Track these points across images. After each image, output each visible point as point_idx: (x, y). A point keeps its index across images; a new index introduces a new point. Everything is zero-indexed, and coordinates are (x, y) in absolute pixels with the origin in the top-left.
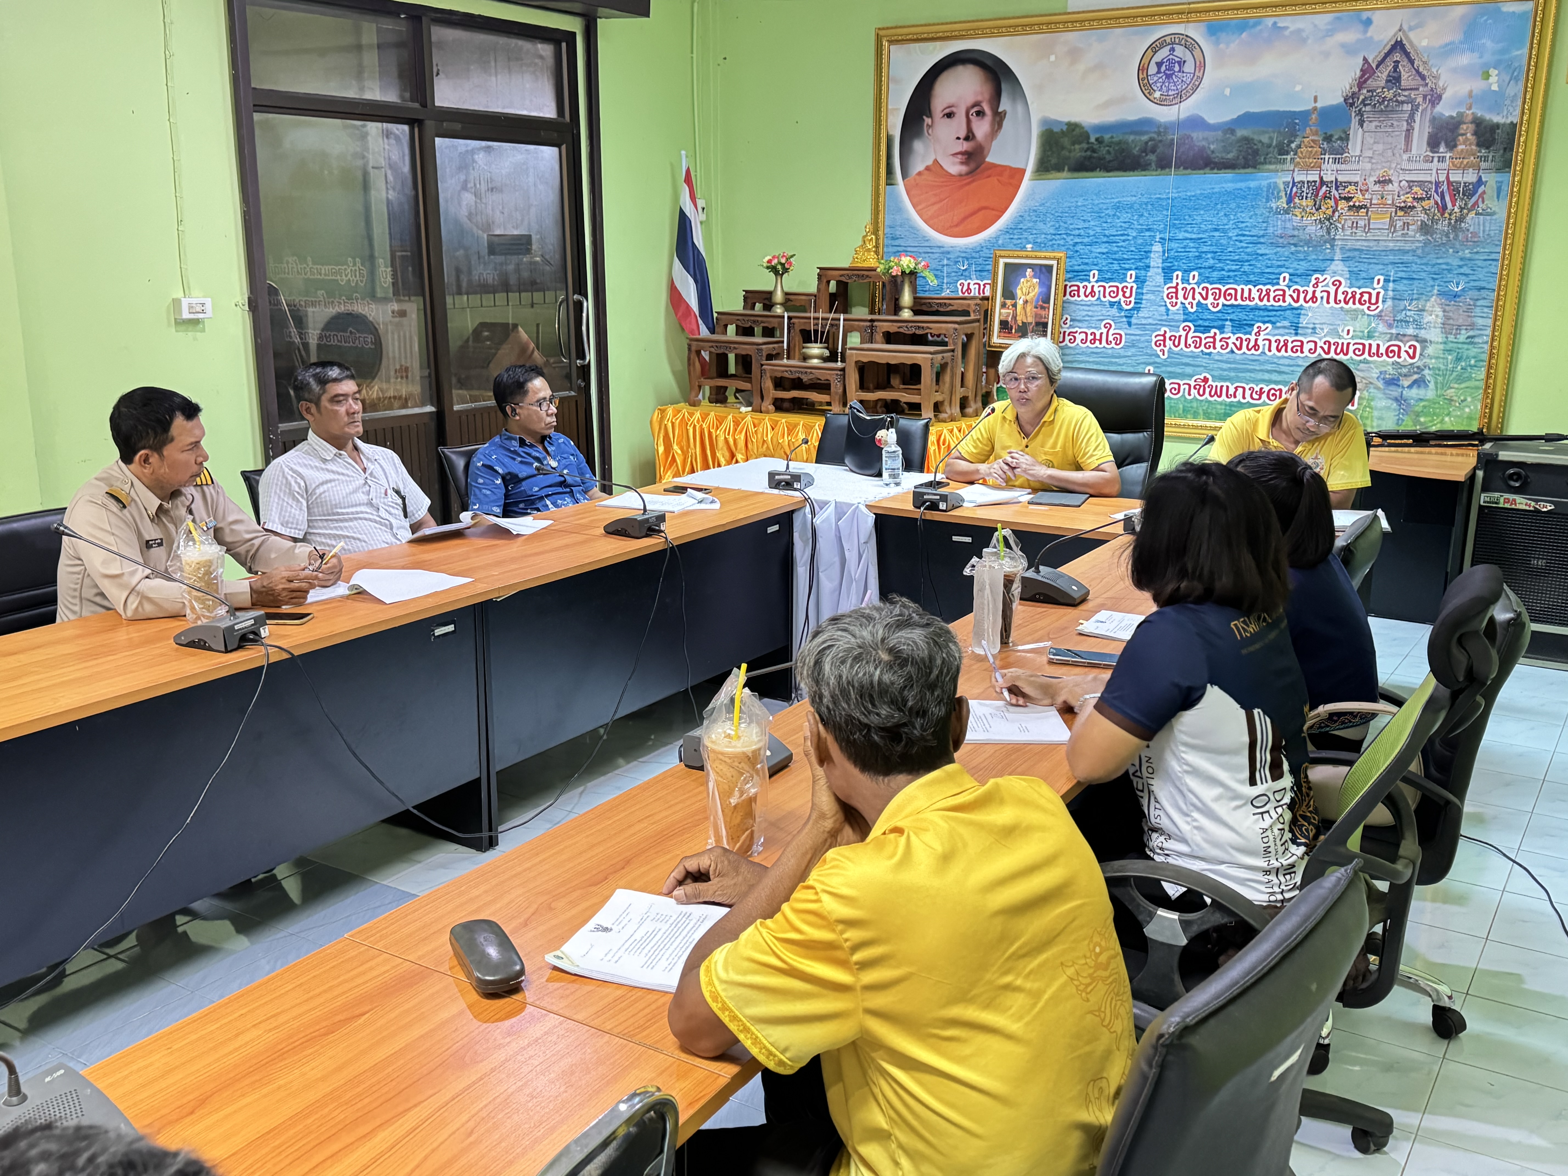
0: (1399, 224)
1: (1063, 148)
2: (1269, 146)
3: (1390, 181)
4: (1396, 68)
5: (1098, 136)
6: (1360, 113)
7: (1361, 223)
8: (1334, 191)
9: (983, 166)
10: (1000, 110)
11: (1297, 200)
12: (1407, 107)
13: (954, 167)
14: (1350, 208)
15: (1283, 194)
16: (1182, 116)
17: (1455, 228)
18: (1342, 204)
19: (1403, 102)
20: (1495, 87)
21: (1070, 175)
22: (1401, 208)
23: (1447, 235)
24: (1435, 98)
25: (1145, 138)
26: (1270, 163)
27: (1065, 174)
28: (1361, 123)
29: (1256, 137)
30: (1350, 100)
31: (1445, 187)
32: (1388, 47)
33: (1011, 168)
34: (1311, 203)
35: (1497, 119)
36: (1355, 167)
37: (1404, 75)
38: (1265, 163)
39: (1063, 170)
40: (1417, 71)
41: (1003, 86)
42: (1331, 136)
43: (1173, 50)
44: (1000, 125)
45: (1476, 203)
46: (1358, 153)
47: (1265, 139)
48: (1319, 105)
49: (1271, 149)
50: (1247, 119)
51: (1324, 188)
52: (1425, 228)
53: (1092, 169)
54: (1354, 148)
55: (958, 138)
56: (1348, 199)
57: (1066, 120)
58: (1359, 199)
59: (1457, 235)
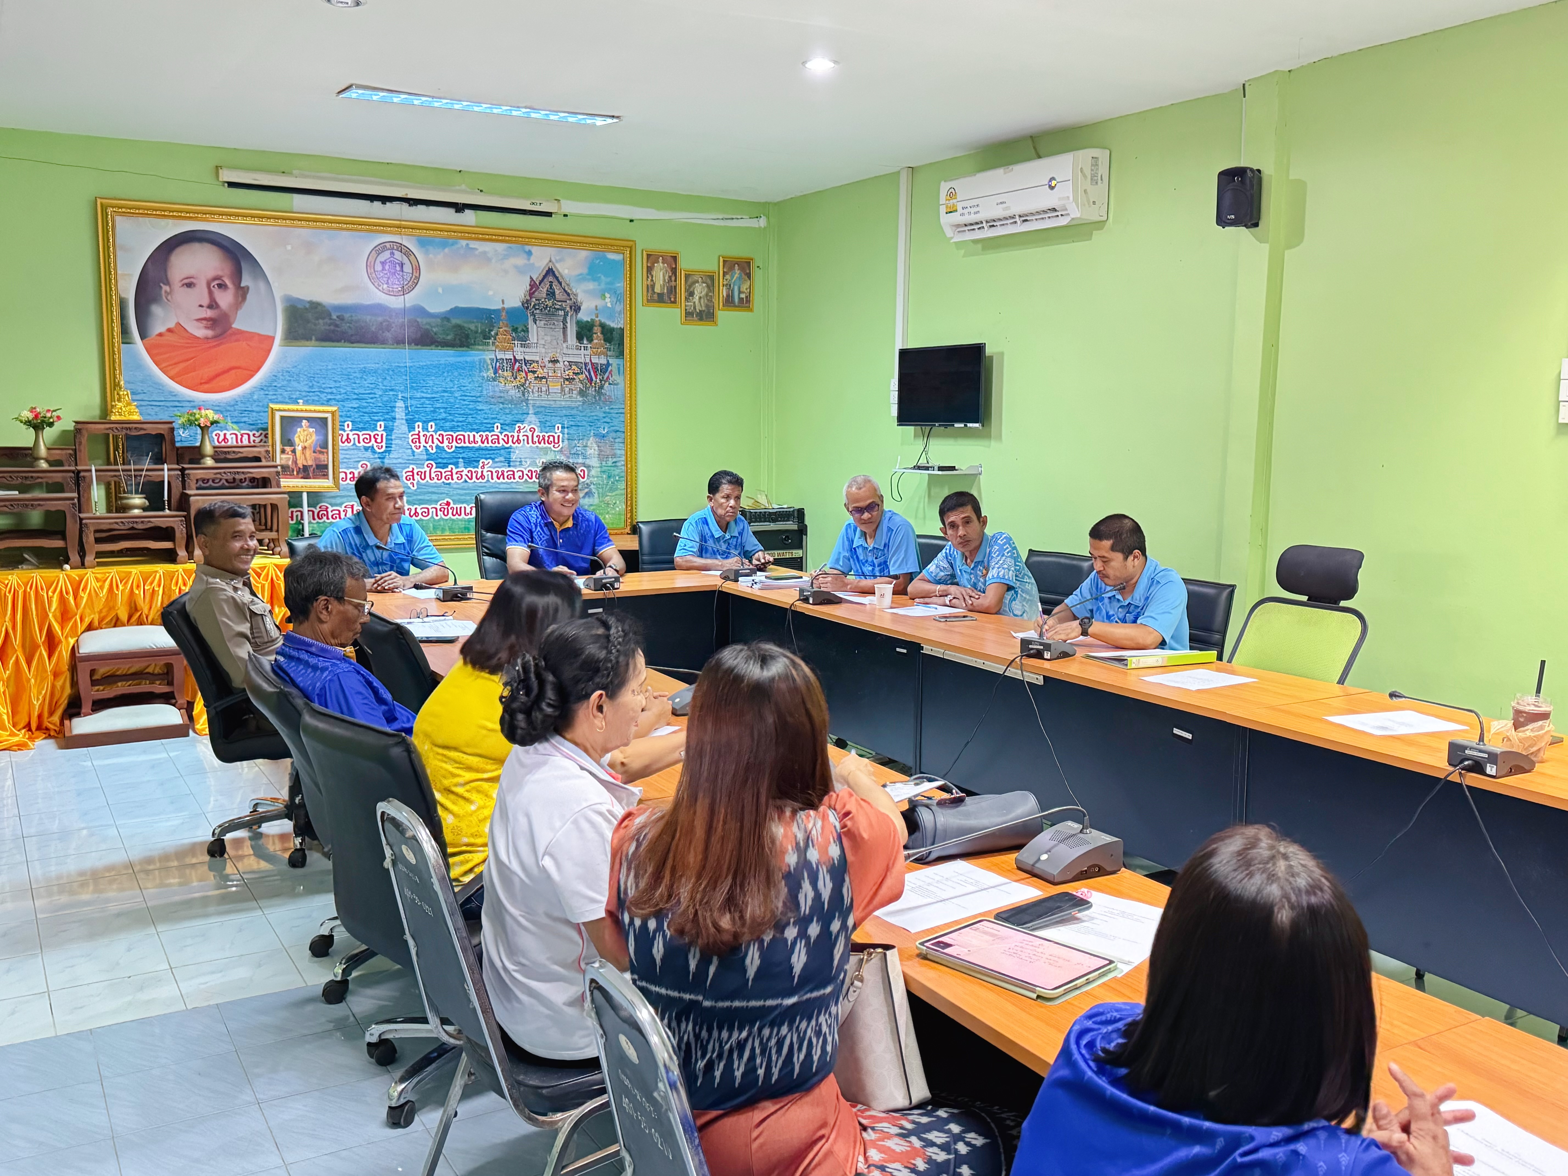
0: (567, 389)
1: (308, 322)
2: (476, 332)
3: (557, 361)
4: (551, 286)
5: (339, 314)
6: (533, 314)
7: (544, 389)
8: (524, 367)
9: (230, 332)
10: (242, 285)
11: (500, 372)
12: (561, 313)
13: (200, 331)
14: (536, 378)
15: (490, 367)
16: (407, 305)
17: (598, 393)
18: (530, 376)
19: (558, 309)
20: (609, 305)
21: (317, 343)
22: (567, 379)
23: (595, 397)
24: (577, 308)
25: (380, 319)
26: (479, 345)
27: (313, 342)
28: (535, 321)
29: (466, 325)
30: (526, 304)
31: (590, 366)
32: (545, 272)
33: (259, 335)
34: (510, 374)
35: (613, 325)
36: (534, 350)
37: (557, 292)
38: (475, 344)
39: (311, 339)
40: (564, 290)
41: (243, 265)
42: (517, 328)
43: (392, 254)
44: (244, 298)
45: (608, 377)
46: (535, 341)
47: (472, 327)
48: (506, 306)
49: (478, 335)
50: (456, 311)
51: (517, 364)
52: (582, 393)
53: (338, 341)
54: (533, 337)
55: (201, 306)
56: (534, 372)
57: (309, 299)
58: (540, 372)
59: (600, 398)
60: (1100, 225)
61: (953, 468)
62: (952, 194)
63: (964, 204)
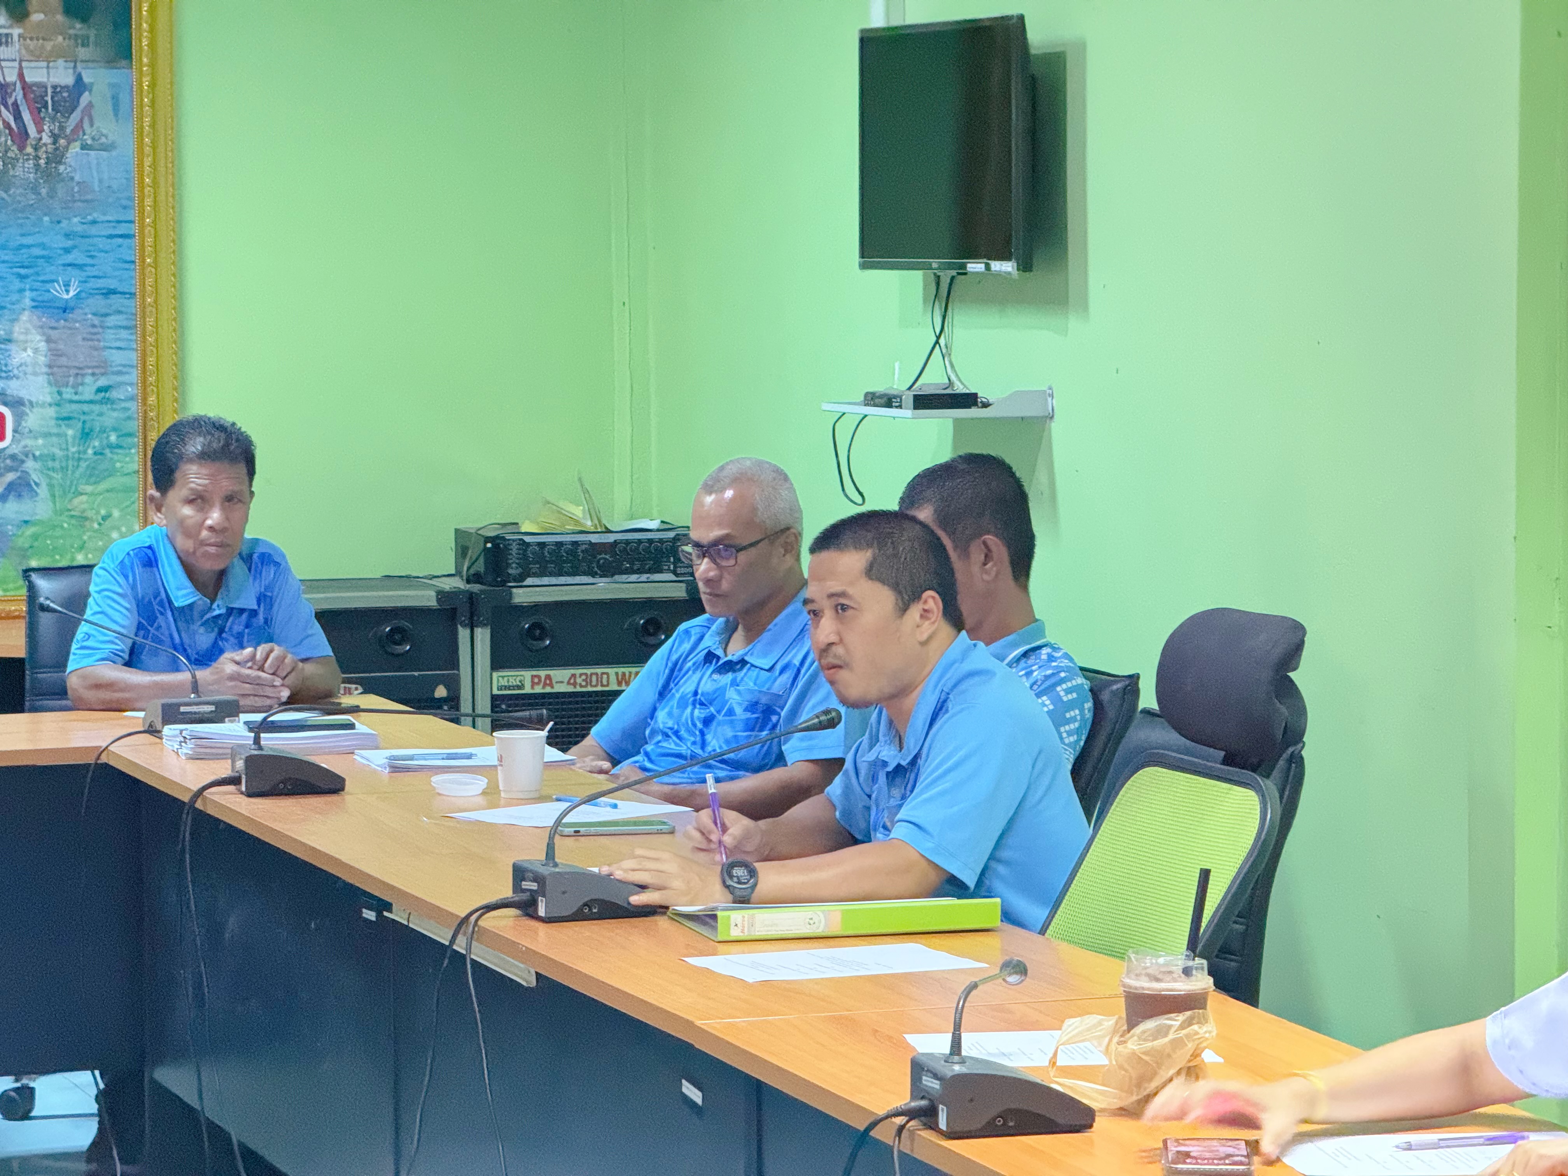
17: (50, 175)
31: (18, 95)
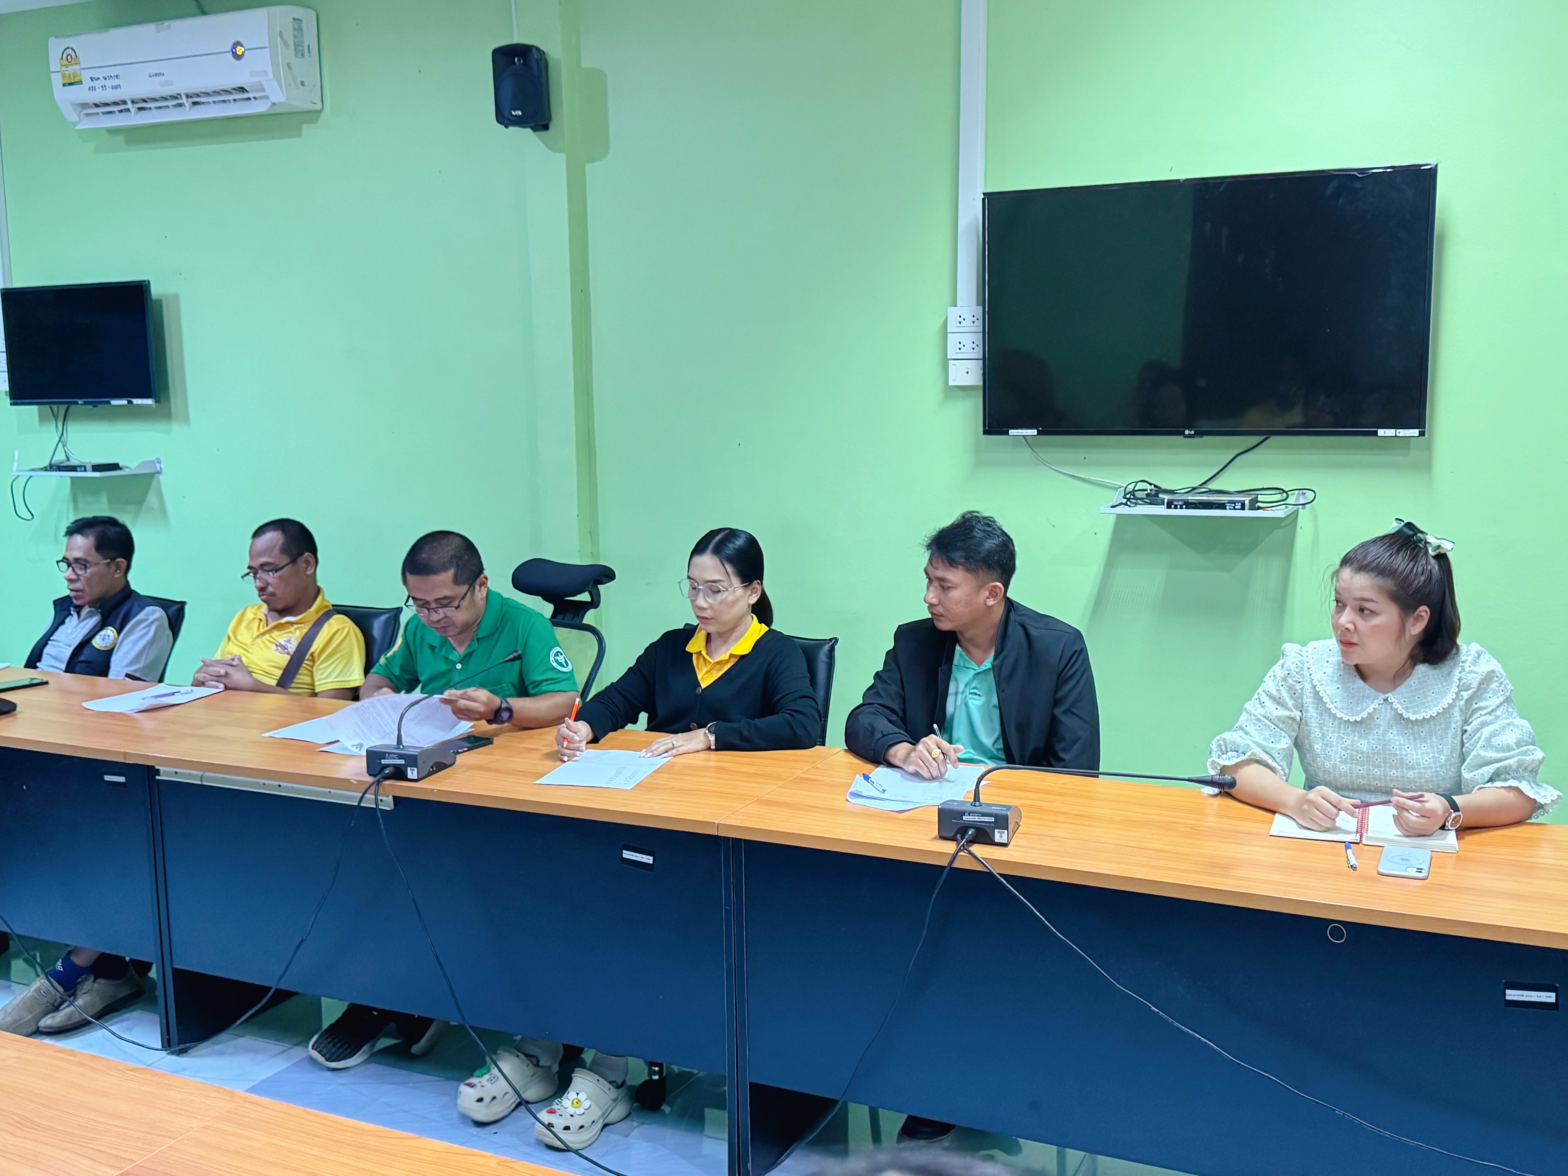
60: (312, 116)
61: (115, 467)
62: (70, 57)
63: (95, 73)
